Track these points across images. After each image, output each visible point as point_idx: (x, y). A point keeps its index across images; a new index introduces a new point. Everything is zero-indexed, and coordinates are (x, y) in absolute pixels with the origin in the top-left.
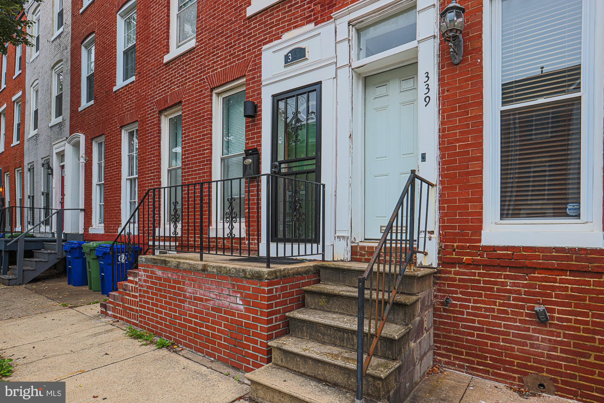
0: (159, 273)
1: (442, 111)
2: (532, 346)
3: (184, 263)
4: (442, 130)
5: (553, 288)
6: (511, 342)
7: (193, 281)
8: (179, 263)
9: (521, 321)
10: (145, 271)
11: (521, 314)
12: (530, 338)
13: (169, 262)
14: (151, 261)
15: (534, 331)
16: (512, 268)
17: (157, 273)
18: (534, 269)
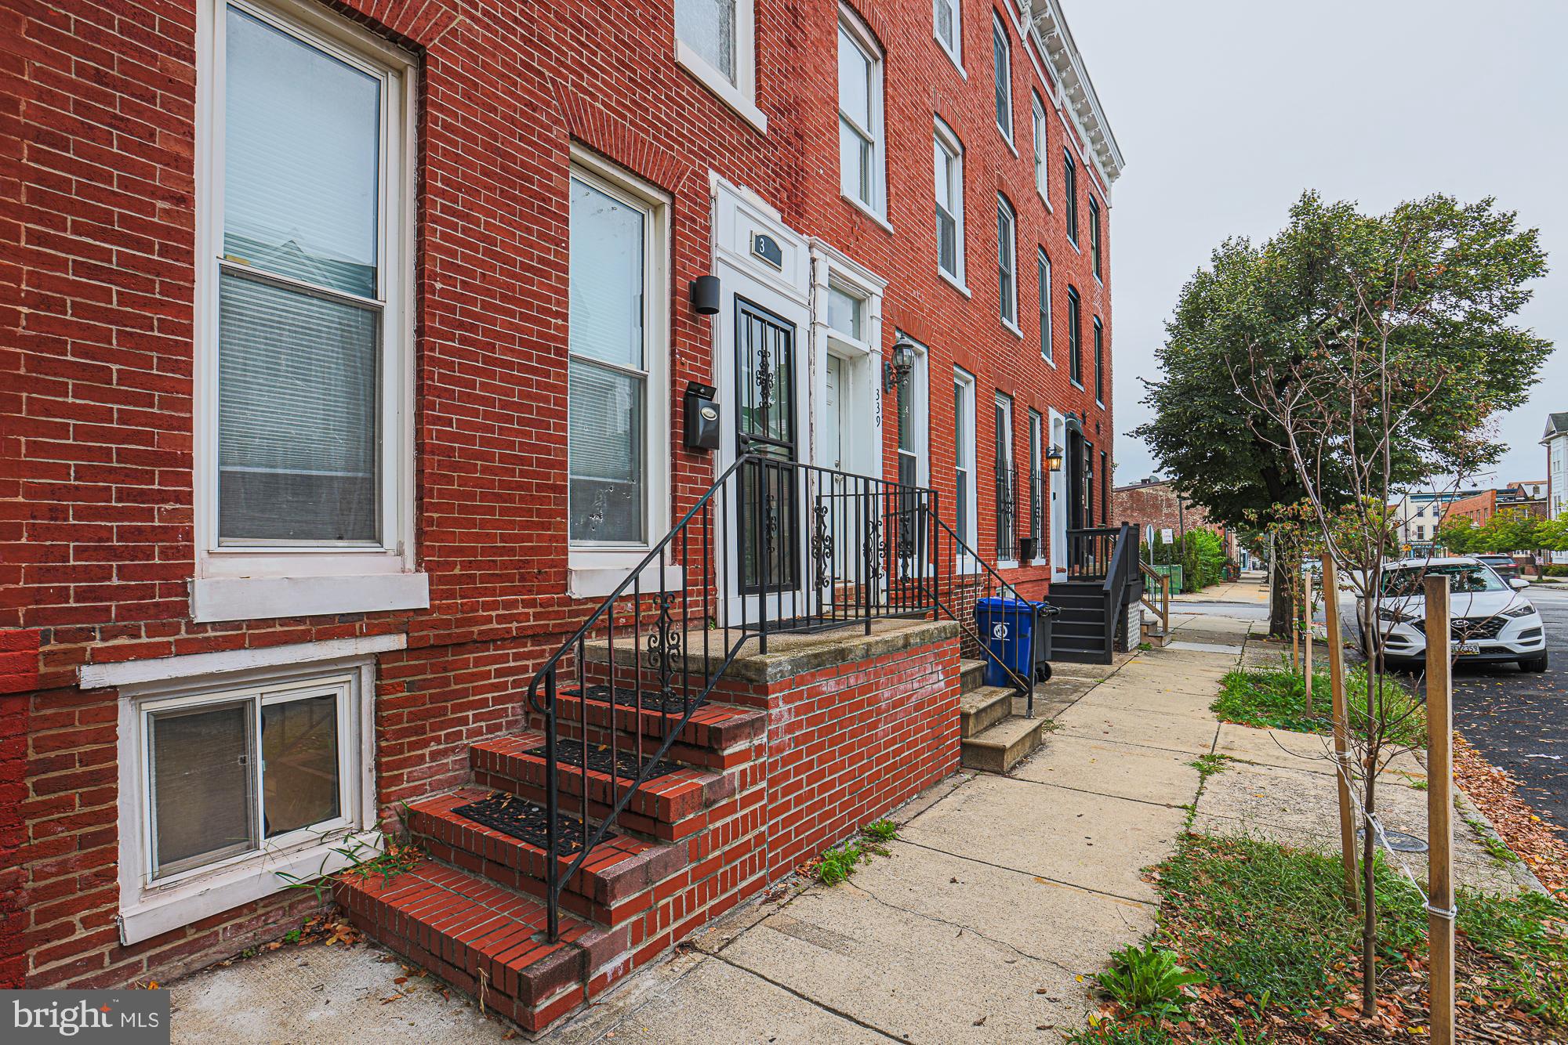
0: (829, 686)
3: (877, 643)
7: (892, 672)
8: (869, 645)
10: (788, 700)
13: (850, 651)
14: (809, 662)
17: (824, 689)
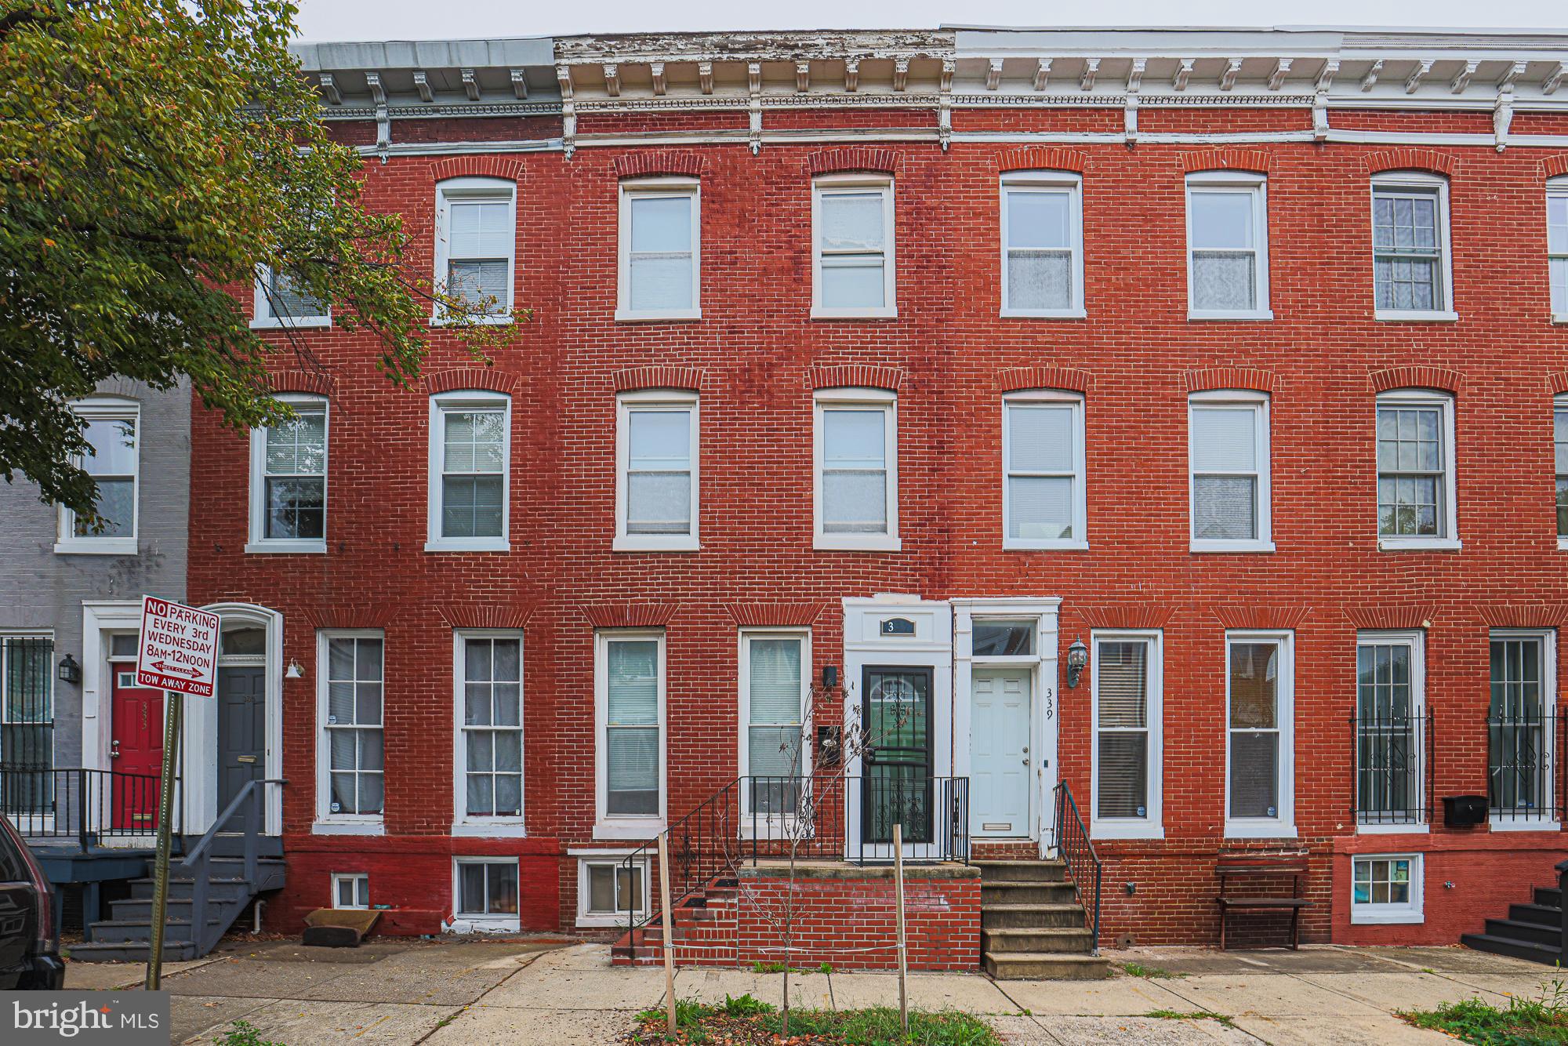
1: (1060, 725)
2: (1123, 914)
4: (1059, 742)
5: (1136, 869)
6: (1108, 913)
9: (1116, 896)
11: (1116, 891)
12: (1121, 908)
15: (1125, 902)
16: (1111, 856)
18: (1125, 856)
